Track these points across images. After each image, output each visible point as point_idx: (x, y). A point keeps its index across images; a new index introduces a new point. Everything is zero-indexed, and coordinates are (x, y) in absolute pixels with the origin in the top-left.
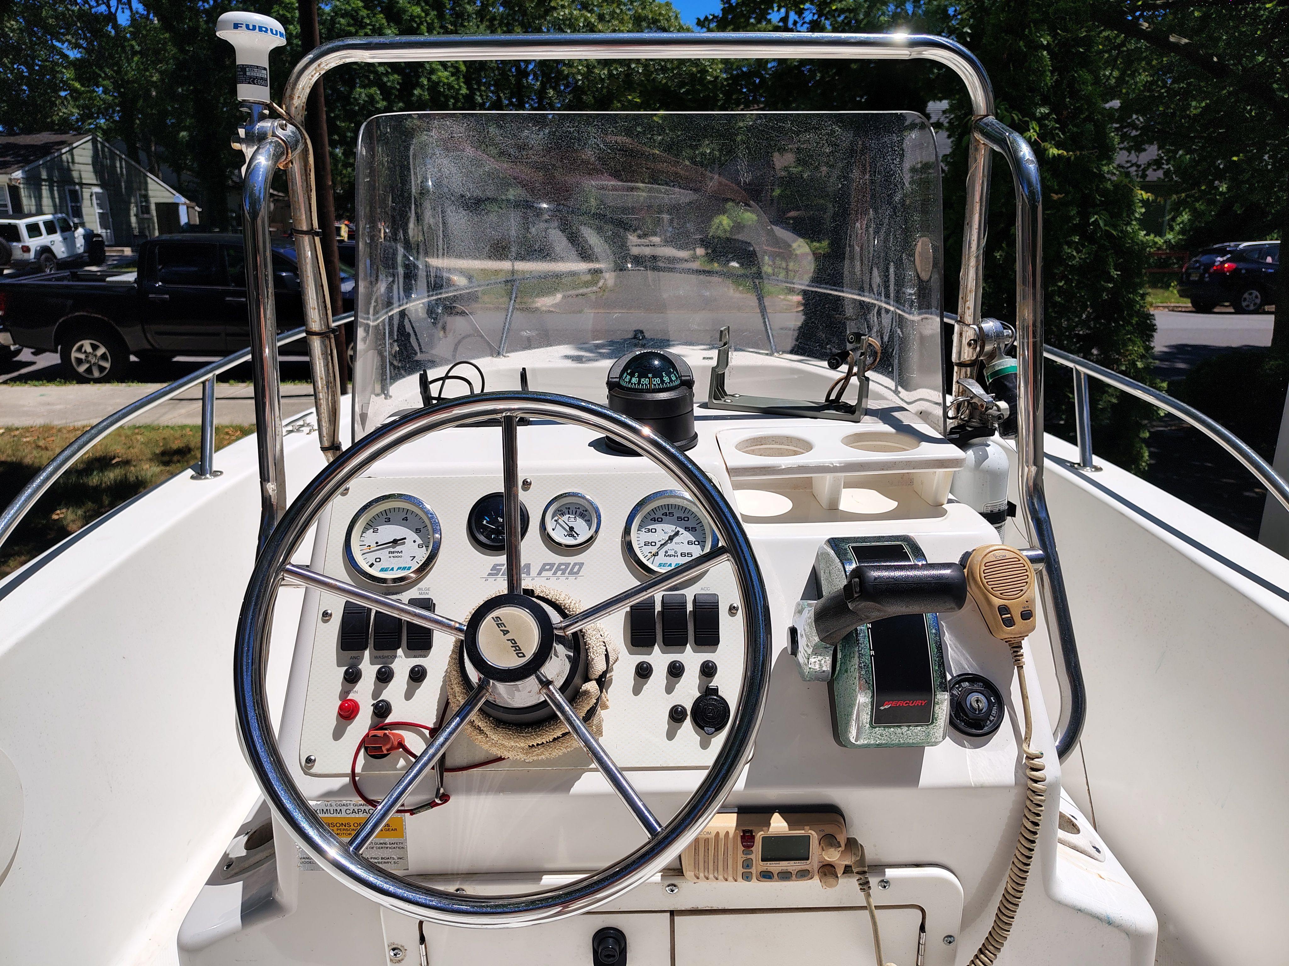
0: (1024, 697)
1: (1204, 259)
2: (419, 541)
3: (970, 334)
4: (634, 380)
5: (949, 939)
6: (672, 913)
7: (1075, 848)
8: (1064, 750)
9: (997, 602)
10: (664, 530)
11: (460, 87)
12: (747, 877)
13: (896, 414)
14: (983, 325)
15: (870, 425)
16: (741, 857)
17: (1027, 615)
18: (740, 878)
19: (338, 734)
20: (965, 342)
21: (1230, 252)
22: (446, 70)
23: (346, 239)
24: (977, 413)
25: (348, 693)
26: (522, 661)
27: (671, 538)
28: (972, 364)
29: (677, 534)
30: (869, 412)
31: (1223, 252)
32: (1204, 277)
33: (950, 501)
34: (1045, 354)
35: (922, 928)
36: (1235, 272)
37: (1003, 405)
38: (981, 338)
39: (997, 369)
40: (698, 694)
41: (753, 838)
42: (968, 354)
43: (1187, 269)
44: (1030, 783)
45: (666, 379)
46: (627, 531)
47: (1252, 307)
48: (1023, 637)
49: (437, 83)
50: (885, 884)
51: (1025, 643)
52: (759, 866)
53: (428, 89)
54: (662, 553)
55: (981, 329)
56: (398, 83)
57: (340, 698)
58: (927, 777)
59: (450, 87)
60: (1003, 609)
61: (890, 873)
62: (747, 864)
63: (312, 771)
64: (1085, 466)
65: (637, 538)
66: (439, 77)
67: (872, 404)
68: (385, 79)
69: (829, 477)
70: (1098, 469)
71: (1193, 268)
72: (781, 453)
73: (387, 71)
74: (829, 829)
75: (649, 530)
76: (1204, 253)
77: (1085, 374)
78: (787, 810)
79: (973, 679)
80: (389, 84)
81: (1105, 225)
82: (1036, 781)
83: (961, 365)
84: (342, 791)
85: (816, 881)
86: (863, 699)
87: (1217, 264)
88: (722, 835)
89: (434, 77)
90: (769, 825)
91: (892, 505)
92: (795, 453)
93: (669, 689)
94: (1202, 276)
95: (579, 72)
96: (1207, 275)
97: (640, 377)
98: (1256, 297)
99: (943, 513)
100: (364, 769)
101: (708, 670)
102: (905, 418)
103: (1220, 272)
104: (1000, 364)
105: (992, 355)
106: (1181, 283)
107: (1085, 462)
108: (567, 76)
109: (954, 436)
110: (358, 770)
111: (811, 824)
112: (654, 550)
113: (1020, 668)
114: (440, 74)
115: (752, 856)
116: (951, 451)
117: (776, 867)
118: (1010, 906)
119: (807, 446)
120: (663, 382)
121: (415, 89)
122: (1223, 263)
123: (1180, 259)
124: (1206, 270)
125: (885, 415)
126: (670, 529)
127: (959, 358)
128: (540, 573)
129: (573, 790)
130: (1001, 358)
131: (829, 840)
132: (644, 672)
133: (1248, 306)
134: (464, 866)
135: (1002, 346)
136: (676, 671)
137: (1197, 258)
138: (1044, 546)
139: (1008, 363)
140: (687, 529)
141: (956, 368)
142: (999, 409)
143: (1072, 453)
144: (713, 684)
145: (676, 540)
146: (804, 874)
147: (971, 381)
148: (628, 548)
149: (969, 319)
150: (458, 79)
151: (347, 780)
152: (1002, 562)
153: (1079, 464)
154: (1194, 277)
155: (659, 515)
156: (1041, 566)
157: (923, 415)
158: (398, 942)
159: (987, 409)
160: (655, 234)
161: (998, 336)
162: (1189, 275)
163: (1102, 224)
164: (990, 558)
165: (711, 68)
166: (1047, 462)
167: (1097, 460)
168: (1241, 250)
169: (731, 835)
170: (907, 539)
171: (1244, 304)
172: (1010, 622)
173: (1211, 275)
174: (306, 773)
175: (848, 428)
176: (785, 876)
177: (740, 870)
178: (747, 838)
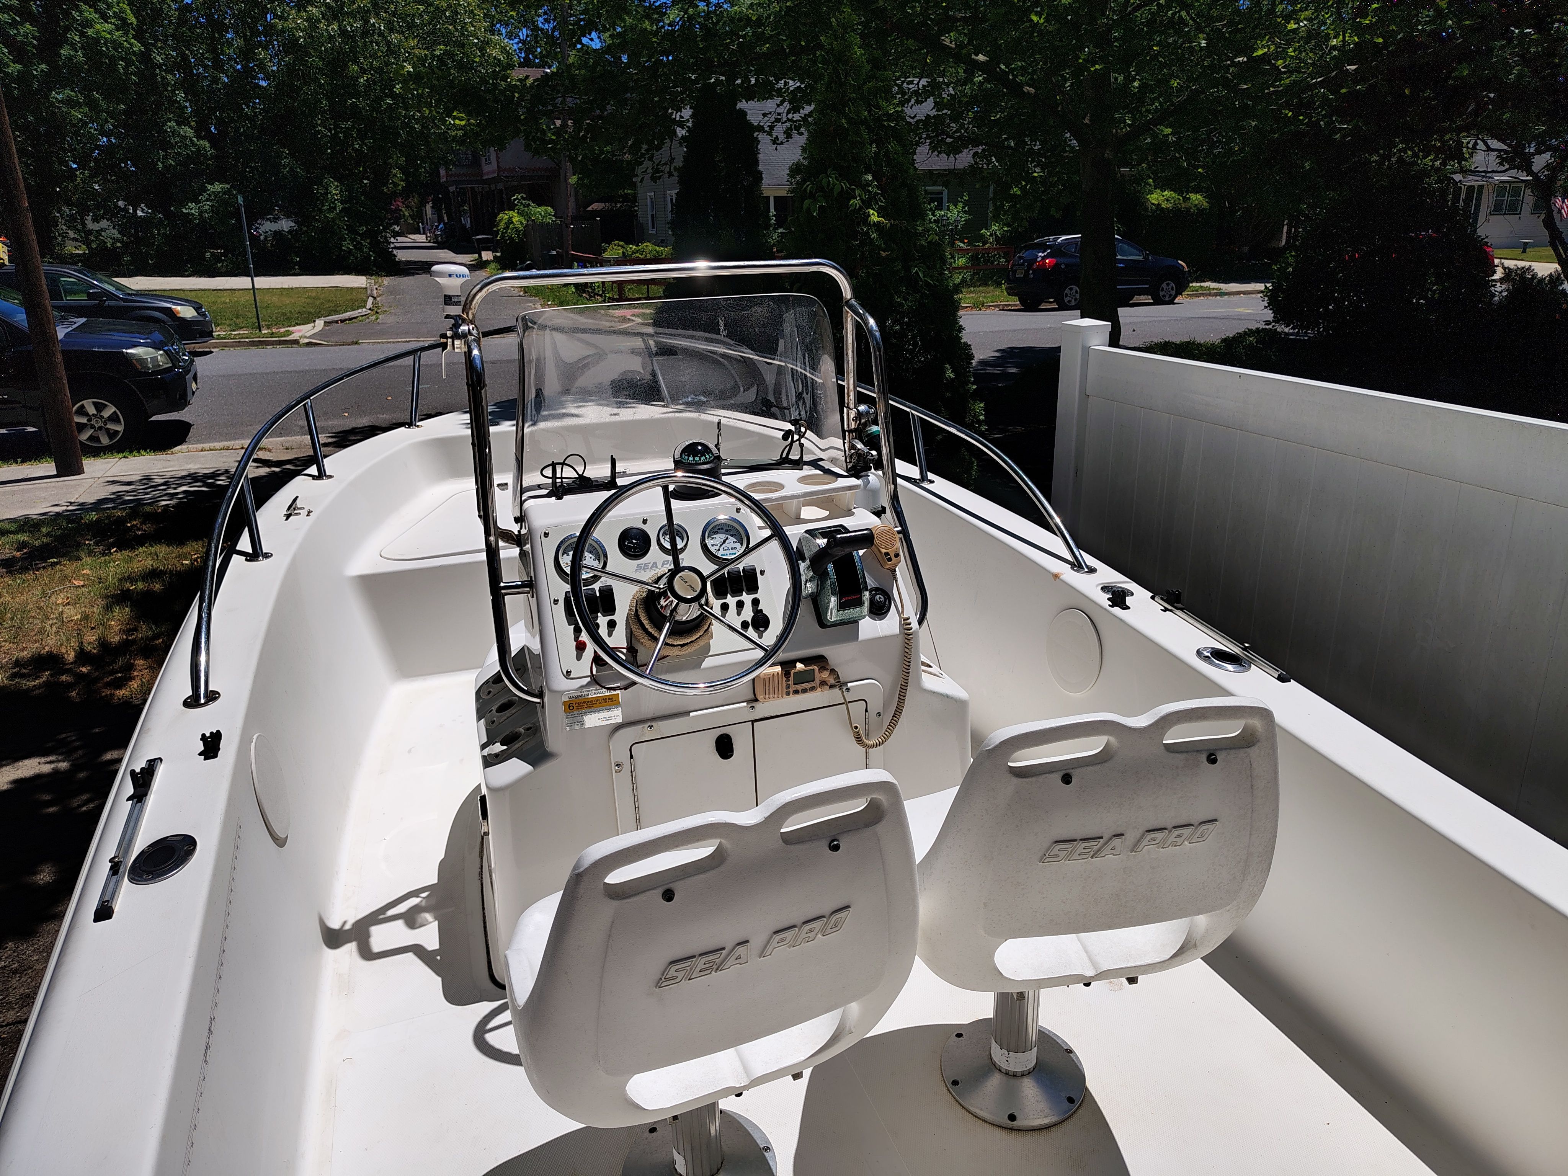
0: (899, 593)
1: (1026, 254)
2: (593, 557)
3: (853, 414)
4: (691, 458)
5: (879, 714)
6: (753, 722)
7: (931, 673)
8: (920, 622)
9: (884, 551)
10: (719, 538)
11: (131, 44)
12: (788, 694)
13: (820, 463)
14: (859, 408)
15: (808, 471)
16: (785, 684)
17: (897, 555)
18: (785, 696)
19: (579, 657)
20: (851, 419)
21: (1049, 247)
22: (107, 22)
23: (7, 263)
24: (862, 458)
25: (578, 638)
26: (696, 593)
27: (724, 541)
28: (855, 430)
29: (727, 538)
30: (807, 463)
31: (1043, 247)
32: (1029, 274)
33: (855, 508)
34: (891, 402)
35: (866, 711)
36: (1056, 267)
37: (874, 453)
38: (859, 415)
39: (869, 432)
40: (753, 614)
41: (789, 674)
42: (853, 425)
43: (1013, 266)
44: (906, 631)
45: (707, 456)
46: (703, 539)
47: (1073, 303)
48: (896, 566)
49: (97, 41)
50: (848, 690)
51: (897, 569)
52: (793, 688)
53: (82, 48)
54: (721, 549)
55: (858, 410)
56: (34, 38)
57: (575, 641)
58: (862, 636)
59: (117, 45)
60: (887, 554)
61: (849, 685)
62: (788, 687)
63: (571, 676)
64: (923, 480)
65: (709, 542)
66: (98, 32)
67: (806, 458)
68: (12, 32)
69: (795, 501)
70: (932, 482)
71: (1018, 265)
72: (771, 491)
73: (14, 20)
74: (822, 664)
75: (713, 538)
76: (1027, 248)
77: (917, 416)
78: (802, 661)
79: (876, 589)
80: (19, 38)
81: (924, 277)
82: (909, 635)
83: (850, 431)
84: (588, 684)
85: (819, 689)
86: (833, 599)
87: (1039, 259)
88: (776, 674)
89: (90, 32)
90: (796, 667)
91: (827, 513)
92: (777, 491)
93: (739, 614)
94: (1027, 273)
95: (298, 28)
96: (1031, 272)
97: (694, 457)
98: (1076, 292)
99: (853, 514)
100: (597, 672)
101: (756, 602)
102: (826, 465)
103: (1042, 268)
104: (870, 430)
105: (865, 425)
106: (1008, 281)
107: (924, 478)
108: (283, 31)
109: (851, 473)
110: (594, 673)
111: (815, 664)
112: (717, 548)
113: (896, 581)
114: (98, 26)
115: (790, 683)
116: (853, 481)
117: (800, 687)
118: (904, 691)
119: (781, 487)
120: (706, 458)
121: (61, 47)
122: (1044, 258)
123: (1006, 255)
124: (1030, 266)
125: (815, 464)
126: (723, 536)
127: (848, 427)
128: (662, 567)
129: (702, 667)
130: (870, 426)
131: (823, 668)
132: (725, 607)
133: (1069, 301)
134: (650, 716)
135: (870, 419)
136: (740, 605)
137: (1021, 255)
138: (901, 526)
139: (875, 428)
140: (731, 535)
141: (847, 433)
142: (872, 455)
143: (913, 471)
144: (760, 608)
145: (727, 542)
146: (813, 689)
147: (857, 441)
148: (705, 548)
149: (852, 406)
150: (126, 33)
151: (589, 679)
152: (884, 532)
153: (919, 480)
154: (1020, 275)
155: (716, 530)
156: (901, 535)
157: (833, 461)
158: (619, 761)
159: (867, 456)
160: (417, 231)
161: (868, 413)
162: (1015, 272)
163: (921, 275)
164: (878, 531)
165: (473, 26)
166: (899, 480)
167: (931, 476)
168: (1059, 244)
169: (780, 673)
170: (841, 526)
171: (1066, 300)
172: (890, 560)
173: (1034, 270)
174: (567, 679)
175: (796, 474)
176: (805, 691)
177: (785, 690)
178: (787, 674)
